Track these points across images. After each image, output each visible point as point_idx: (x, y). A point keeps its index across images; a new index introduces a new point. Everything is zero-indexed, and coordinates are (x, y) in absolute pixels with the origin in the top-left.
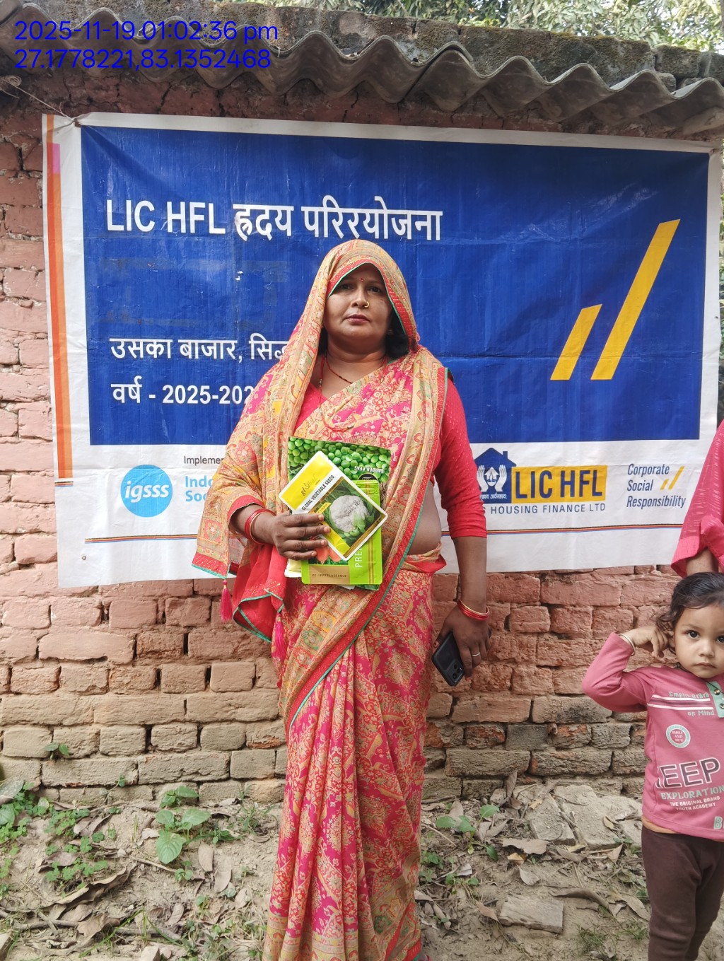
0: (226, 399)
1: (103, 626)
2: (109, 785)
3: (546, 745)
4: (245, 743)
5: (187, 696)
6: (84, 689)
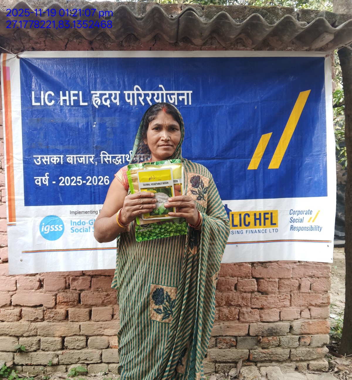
0: (90, 183)
1: (41, 290)
2: (45, 365)
3: (257, 347)
4: (109, 346)
5: (81, 323)
6: (32, 319)
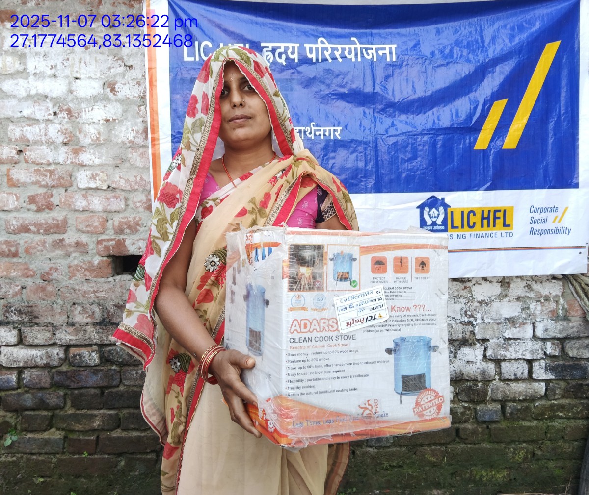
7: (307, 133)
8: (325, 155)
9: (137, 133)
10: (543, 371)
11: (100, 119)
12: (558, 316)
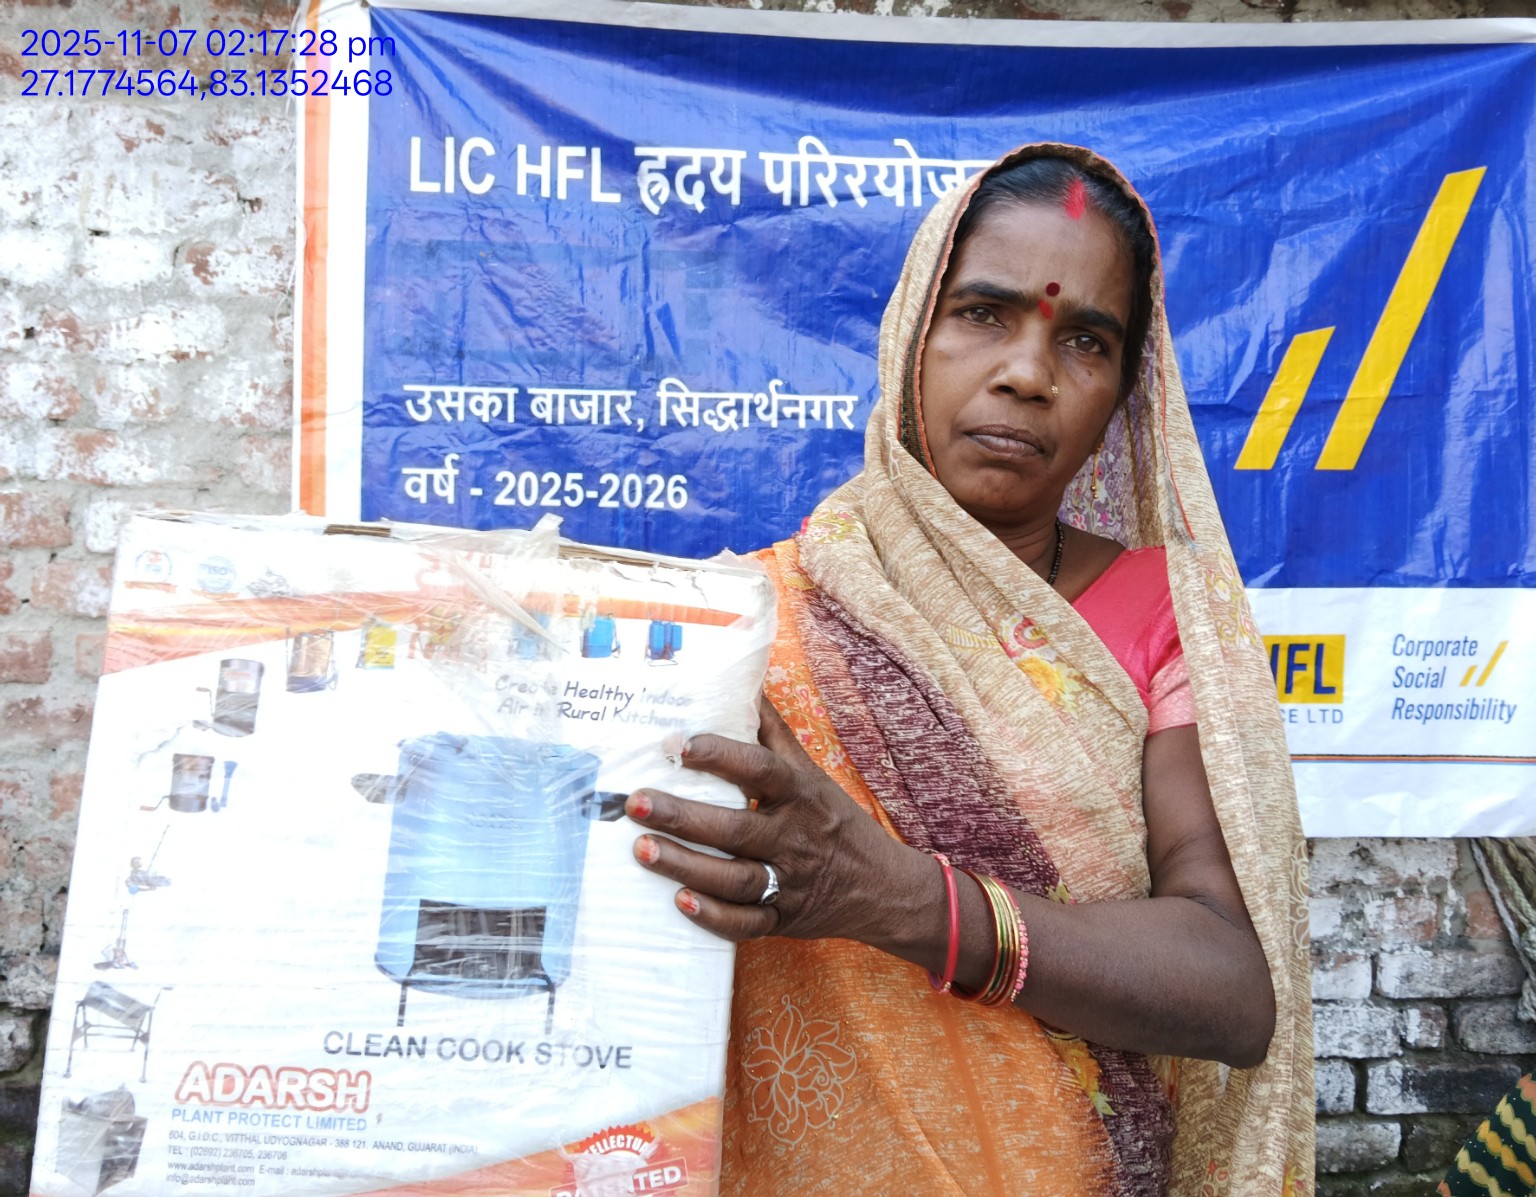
0: (612, 499)
7: (759, 411)
8: (809, 474)
9: (268, 393)
10: (1396, 1091)
11: (161, 351)
12: (1441, 935)
